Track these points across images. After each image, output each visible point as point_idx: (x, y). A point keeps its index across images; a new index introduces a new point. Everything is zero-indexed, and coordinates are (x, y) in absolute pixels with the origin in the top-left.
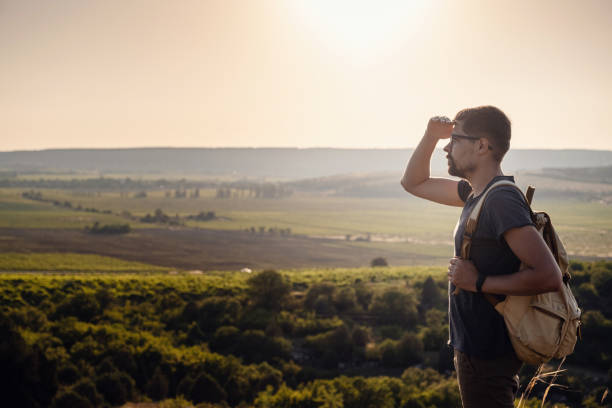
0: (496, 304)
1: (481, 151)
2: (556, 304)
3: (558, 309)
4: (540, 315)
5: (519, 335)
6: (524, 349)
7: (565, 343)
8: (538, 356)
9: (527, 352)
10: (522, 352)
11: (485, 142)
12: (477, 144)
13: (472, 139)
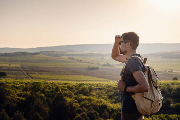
0: (132, 95)
1: (128, 46)
2: (151, 96)
3: (152, 97)
4: (145, 99)
5: (139, 105)
6: (141, 110)
7: (155, 108)
8: (145, 112)
9: (142, 111)
10: (140, 111)
11: (129, 43)
12: (127, 44)
13: (125, 42)
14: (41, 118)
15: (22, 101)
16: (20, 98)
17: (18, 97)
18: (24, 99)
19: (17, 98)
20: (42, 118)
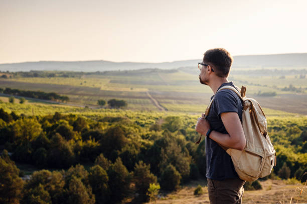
1: (209, 72)
2: (257, 149)
3: (259, 152)
4: (248, 155)
5: (238, 166)
6: (242, 173)
7: (265, 169)
8: (249, 177)
9: (244, 175)
10: (242, 176)
11: (210, 67)
12: (207, 68)
14: (177, 173)
15: (148, 146)
16: (146, 142)
17: (142, 140)
18: (151, 143)
19: (140, 142)
20: (179, 174)
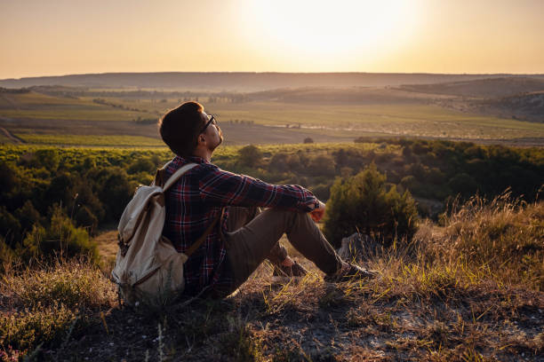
14: (93, 216)
15: (44, 186)
16: (37, 180)
17: (34, 180)
18: (47, 182)
19: (32, 182)
20: (96, 218)
